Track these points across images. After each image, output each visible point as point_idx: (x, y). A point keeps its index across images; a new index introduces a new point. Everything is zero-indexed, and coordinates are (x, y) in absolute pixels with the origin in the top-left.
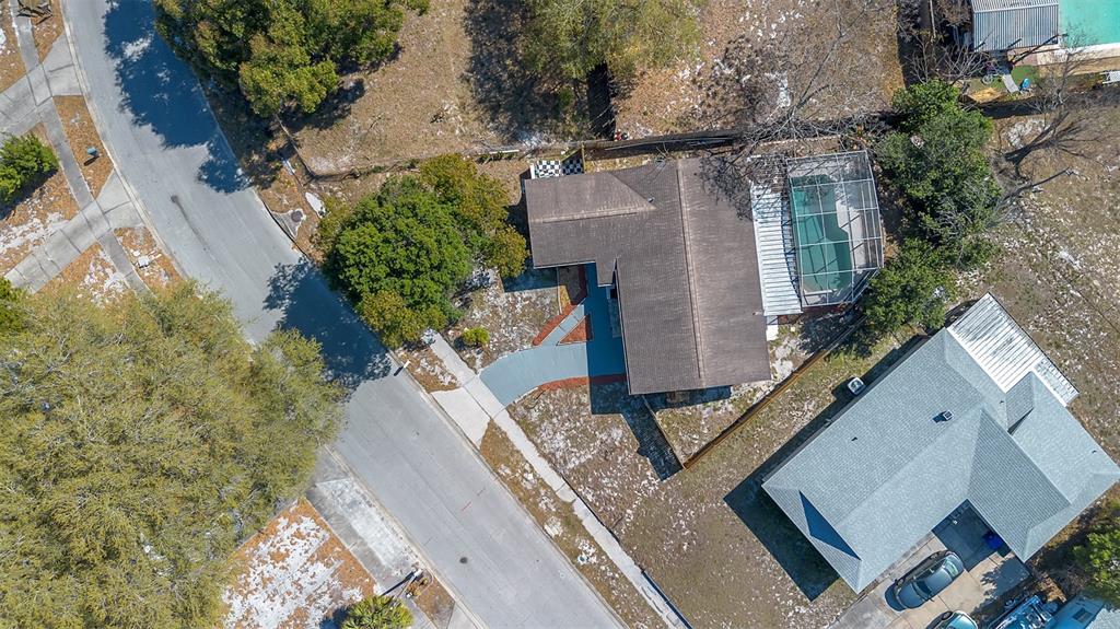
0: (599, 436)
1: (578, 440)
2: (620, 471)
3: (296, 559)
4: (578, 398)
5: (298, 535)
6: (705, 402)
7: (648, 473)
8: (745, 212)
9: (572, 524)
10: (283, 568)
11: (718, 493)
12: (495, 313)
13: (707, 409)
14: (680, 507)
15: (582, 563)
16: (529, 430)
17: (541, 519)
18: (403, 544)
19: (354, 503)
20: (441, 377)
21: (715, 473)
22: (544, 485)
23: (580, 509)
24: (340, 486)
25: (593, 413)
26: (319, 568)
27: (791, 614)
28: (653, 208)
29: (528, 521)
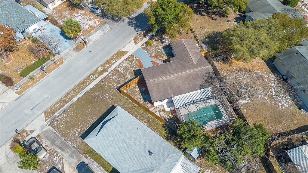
0: (127, 73)
1: (125, 69)
2: (118, 79)
3: (89, 22)
4: (137, 67)
5: (95, 22)
6: (142, 95)
7: (118, 85)
8: (202, 87)
9: (102, 72)
10: (87, 21)
11: (114, 103)
12: (157, 46)
13: (140, 97)
14: (109, 94)
15: (90, 76)
16: (127, 59)
17: (102, 66)
18: (94, 40)
19: (104, 30)
20: (138, 41)
21: (121, 102)
22: (112, 65)
23: (106, 74)
24: (108, 28)
25: (134, 71)
26: (87, 26)
27: (75, 131)
28: (195, 63)
29: (102, 63)
